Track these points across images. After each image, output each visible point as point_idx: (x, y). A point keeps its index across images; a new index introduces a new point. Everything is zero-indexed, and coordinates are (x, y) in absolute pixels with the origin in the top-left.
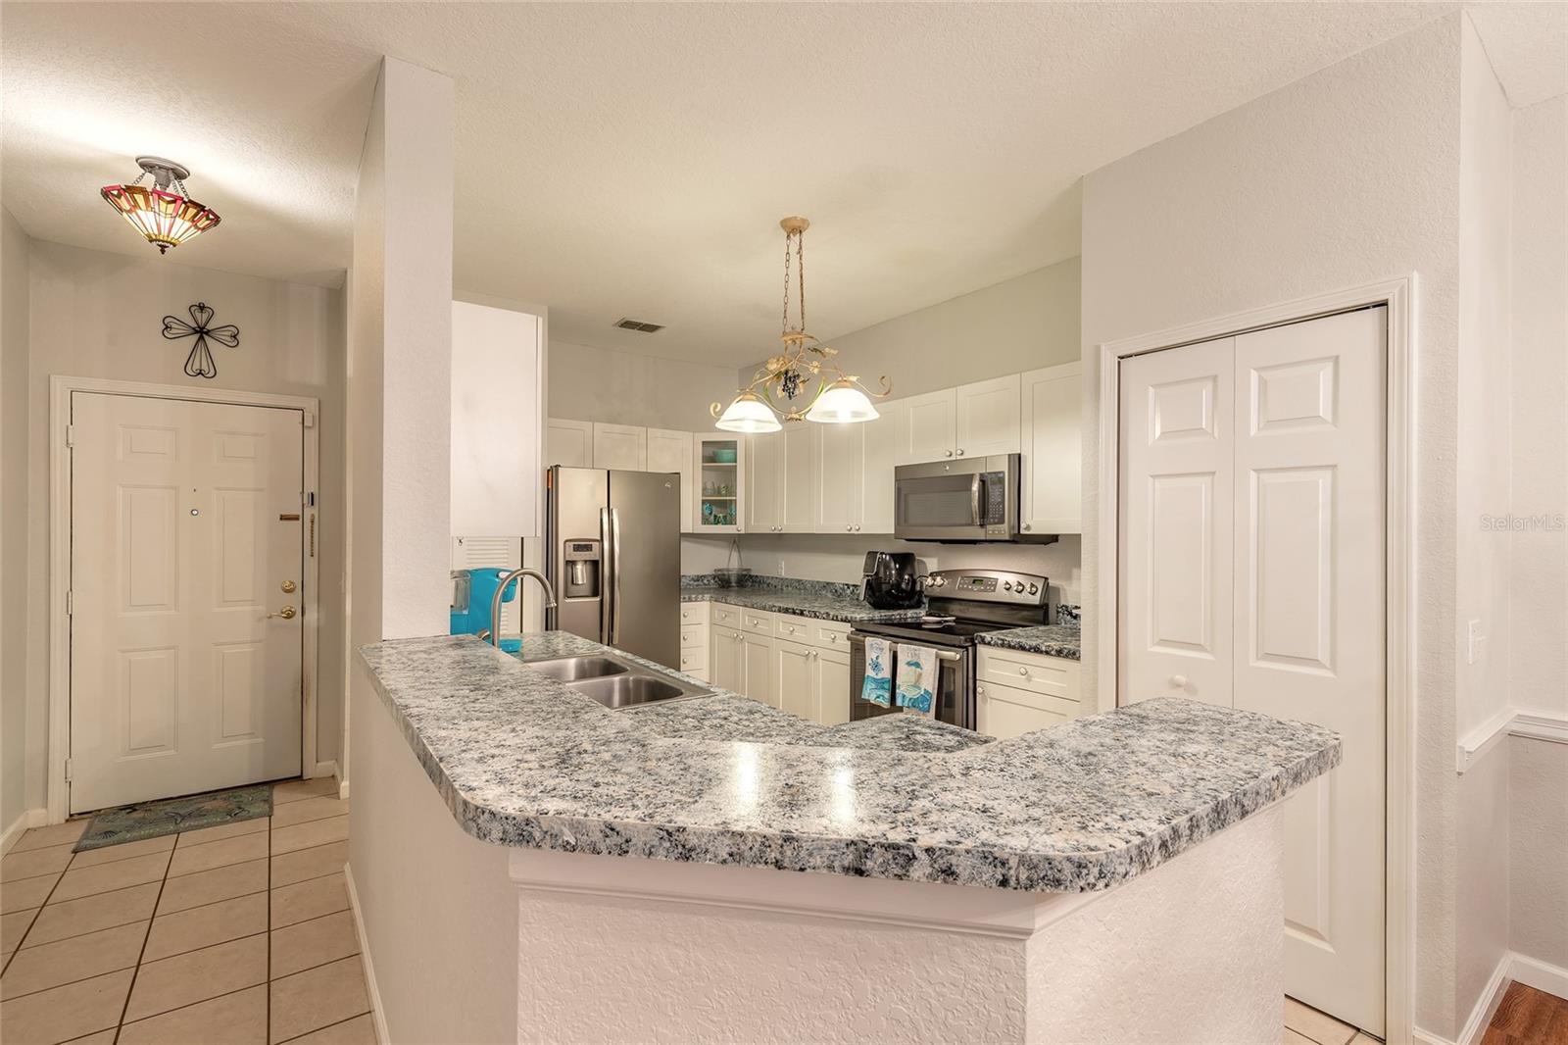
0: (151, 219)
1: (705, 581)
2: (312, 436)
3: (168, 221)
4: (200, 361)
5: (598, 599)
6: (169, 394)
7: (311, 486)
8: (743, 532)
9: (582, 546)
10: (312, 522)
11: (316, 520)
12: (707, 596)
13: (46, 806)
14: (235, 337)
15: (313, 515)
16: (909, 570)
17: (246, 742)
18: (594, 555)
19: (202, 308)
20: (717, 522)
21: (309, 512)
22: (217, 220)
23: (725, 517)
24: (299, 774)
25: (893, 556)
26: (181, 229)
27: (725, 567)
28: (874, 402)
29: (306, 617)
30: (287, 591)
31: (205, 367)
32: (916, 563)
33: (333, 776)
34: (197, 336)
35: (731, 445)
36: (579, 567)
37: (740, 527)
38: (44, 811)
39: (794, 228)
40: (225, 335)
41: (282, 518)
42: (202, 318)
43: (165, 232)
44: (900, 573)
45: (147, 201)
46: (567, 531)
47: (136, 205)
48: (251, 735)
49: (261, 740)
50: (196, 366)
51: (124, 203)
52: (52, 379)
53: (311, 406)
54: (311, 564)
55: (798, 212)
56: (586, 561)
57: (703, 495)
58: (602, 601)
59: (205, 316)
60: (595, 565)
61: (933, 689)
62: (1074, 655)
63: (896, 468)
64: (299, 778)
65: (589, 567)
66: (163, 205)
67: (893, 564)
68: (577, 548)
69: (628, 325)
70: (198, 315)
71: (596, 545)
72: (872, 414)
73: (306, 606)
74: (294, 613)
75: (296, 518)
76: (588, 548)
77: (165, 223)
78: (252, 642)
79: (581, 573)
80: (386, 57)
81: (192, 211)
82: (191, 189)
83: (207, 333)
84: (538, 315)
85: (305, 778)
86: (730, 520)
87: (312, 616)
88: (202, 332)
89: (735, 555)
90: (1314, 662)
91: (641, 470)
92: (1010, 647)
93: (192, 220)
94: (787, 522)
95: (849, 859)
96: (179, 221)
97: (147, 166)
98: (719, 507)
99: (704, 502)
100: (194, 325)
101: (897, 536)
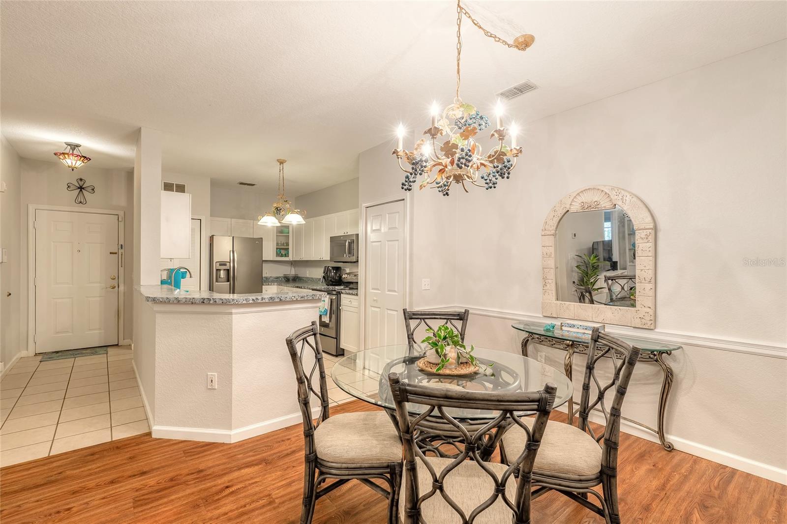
0: (70, 161)
1: (280, 279)
2: (122, 225)
3: (75, 162)
4: (81, 198)
5: (229, 283)
6: (70, 210)
7: (121, 242)
8: (291, 260)
9: (223, 264)
10: (122, 255)
11: (123, 254)
12: (276, 284)
13: (27, 350)
14: (93, 190)
15: (122, 252)
16: (339, 273)
17: (98, 331)
18: (227, 267)
19: (81, 180)
20: (282, 256)
21: (120, 251)
22: (90, 159)
23: (285, 254)
24: (117, 344)
25: (332, 267)
26: (79, 164)
27: (289, 274)
28: (304, 219)
29: (119, 289)
30: (113, 279)
31: (82, 200)
32: (342, 270)
33: (130, 345)
34: (80, 190)
35: (287, 227)
36: (222, 272)
37: (290, 258)
38: (27, 352)
39: (281, 162)
40: (90, 189)
41: (111, 253)
42: (81, 183)
43: (74, 165)
44: (336, 274)
45: (69, 156)
46: (216, 259)
47: (65, 158)
48: (100, 329)
49: (103, 331)
50: (79, 200)
51: (61, 157)
52: (29, 205)
53: (121, 214)
54: (121, 270)
55: (282, 158)
56: (225, 270)
57: (277, 246)
58: (230, 284)
59: (82, 183)
60: (228, 271)
61: (328, 308)
62: (357, 295)
63: (331, 237)
64: (117, 345)
65: (226, 272)
66: (74, 157)
67: (332, 271)
68: (220, 265)
69: (242, 184)
70: (80, 182)
71: (228, 264)
72: (303, 222)
73: (119, 284)
74: (115, 287)
75: (116, 253)
76: (225, 265)
77: (74, 162)
78: (100, 297)
79: (222, 274)
80: (142, 128)
81: (83, 158)
82: (82, 151)
83: (83, 188)
84: (190, 193)
85: (119, 345)
86: (287, 255)
87: (122, 288)
88: (81, 188)
89: (293, 269)
90: (395, 291)
91: (251, 237)
92: (348, 294)
93: (82, 161)
94: (304, 257)
95: (202, 301)
96: (78, 161)
97: (68, 144)
98: (283, 250)
99: (277, 248)
100: (79, 186)
101: (331, 260)
